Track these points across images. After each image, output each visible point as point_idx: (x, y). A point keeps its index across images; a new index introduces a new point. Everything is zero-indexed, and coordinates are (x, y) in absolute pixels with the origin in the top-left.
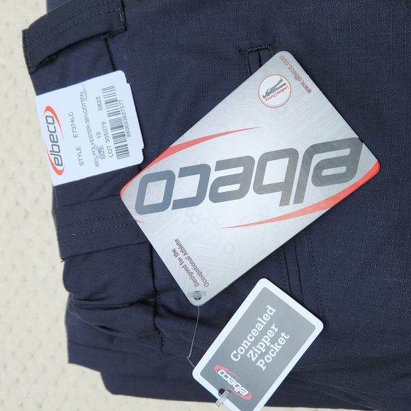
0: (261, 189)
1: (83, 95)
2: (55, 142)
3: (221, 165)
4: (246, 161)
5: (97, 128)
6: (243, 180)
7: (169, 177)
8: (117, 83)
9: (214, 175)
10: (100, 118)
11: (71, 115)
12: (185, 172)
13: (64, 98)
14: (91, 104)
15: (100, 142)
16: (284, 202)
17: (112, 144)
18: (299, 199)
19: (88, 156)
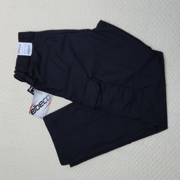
0: (38, 105)
1: (25, 44)
2: (19, 49)
3: (43, 105)
4: (41, 107)
5: (26, 49)
6: (40, 105)
7: (48, 100)
8: (31, 45)
9: (43, 103)
10: (27, 48)
11: (23, 46)
12: (46, 102)
13: (23, 44)
14: (26, 46)
15: (26, 51)
16: (35, 105)
17: (27, 52)
18: (34, 106)
19: (23, 52)
